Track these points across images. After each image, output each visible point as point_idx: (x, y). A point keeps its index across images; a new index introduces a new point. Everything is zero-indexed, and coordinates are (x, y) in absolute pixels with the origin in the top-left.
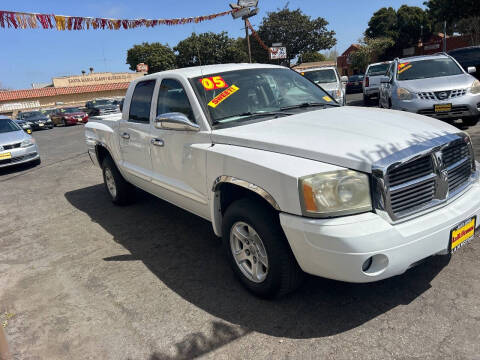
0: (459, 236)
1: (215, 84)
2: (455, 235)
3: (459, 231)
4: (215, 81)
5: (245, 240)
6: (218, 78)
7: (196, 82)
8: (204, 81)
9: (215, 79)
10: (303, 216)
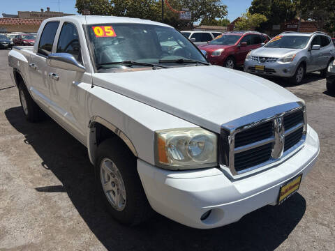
0: (287, 191)
1: (105, 32)
2: (283, 190)
3: (287, 186)
4: (106, 30)
5: (111, 174)
6: (109, 27)
7: (89, 29)
8: (96, 29)
9: (106, 28)
10: (155, 166)
